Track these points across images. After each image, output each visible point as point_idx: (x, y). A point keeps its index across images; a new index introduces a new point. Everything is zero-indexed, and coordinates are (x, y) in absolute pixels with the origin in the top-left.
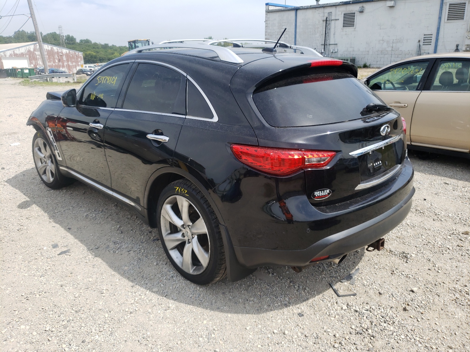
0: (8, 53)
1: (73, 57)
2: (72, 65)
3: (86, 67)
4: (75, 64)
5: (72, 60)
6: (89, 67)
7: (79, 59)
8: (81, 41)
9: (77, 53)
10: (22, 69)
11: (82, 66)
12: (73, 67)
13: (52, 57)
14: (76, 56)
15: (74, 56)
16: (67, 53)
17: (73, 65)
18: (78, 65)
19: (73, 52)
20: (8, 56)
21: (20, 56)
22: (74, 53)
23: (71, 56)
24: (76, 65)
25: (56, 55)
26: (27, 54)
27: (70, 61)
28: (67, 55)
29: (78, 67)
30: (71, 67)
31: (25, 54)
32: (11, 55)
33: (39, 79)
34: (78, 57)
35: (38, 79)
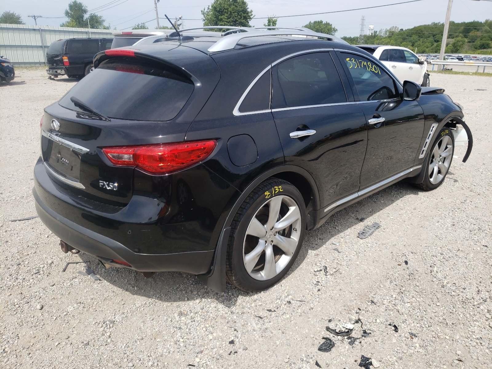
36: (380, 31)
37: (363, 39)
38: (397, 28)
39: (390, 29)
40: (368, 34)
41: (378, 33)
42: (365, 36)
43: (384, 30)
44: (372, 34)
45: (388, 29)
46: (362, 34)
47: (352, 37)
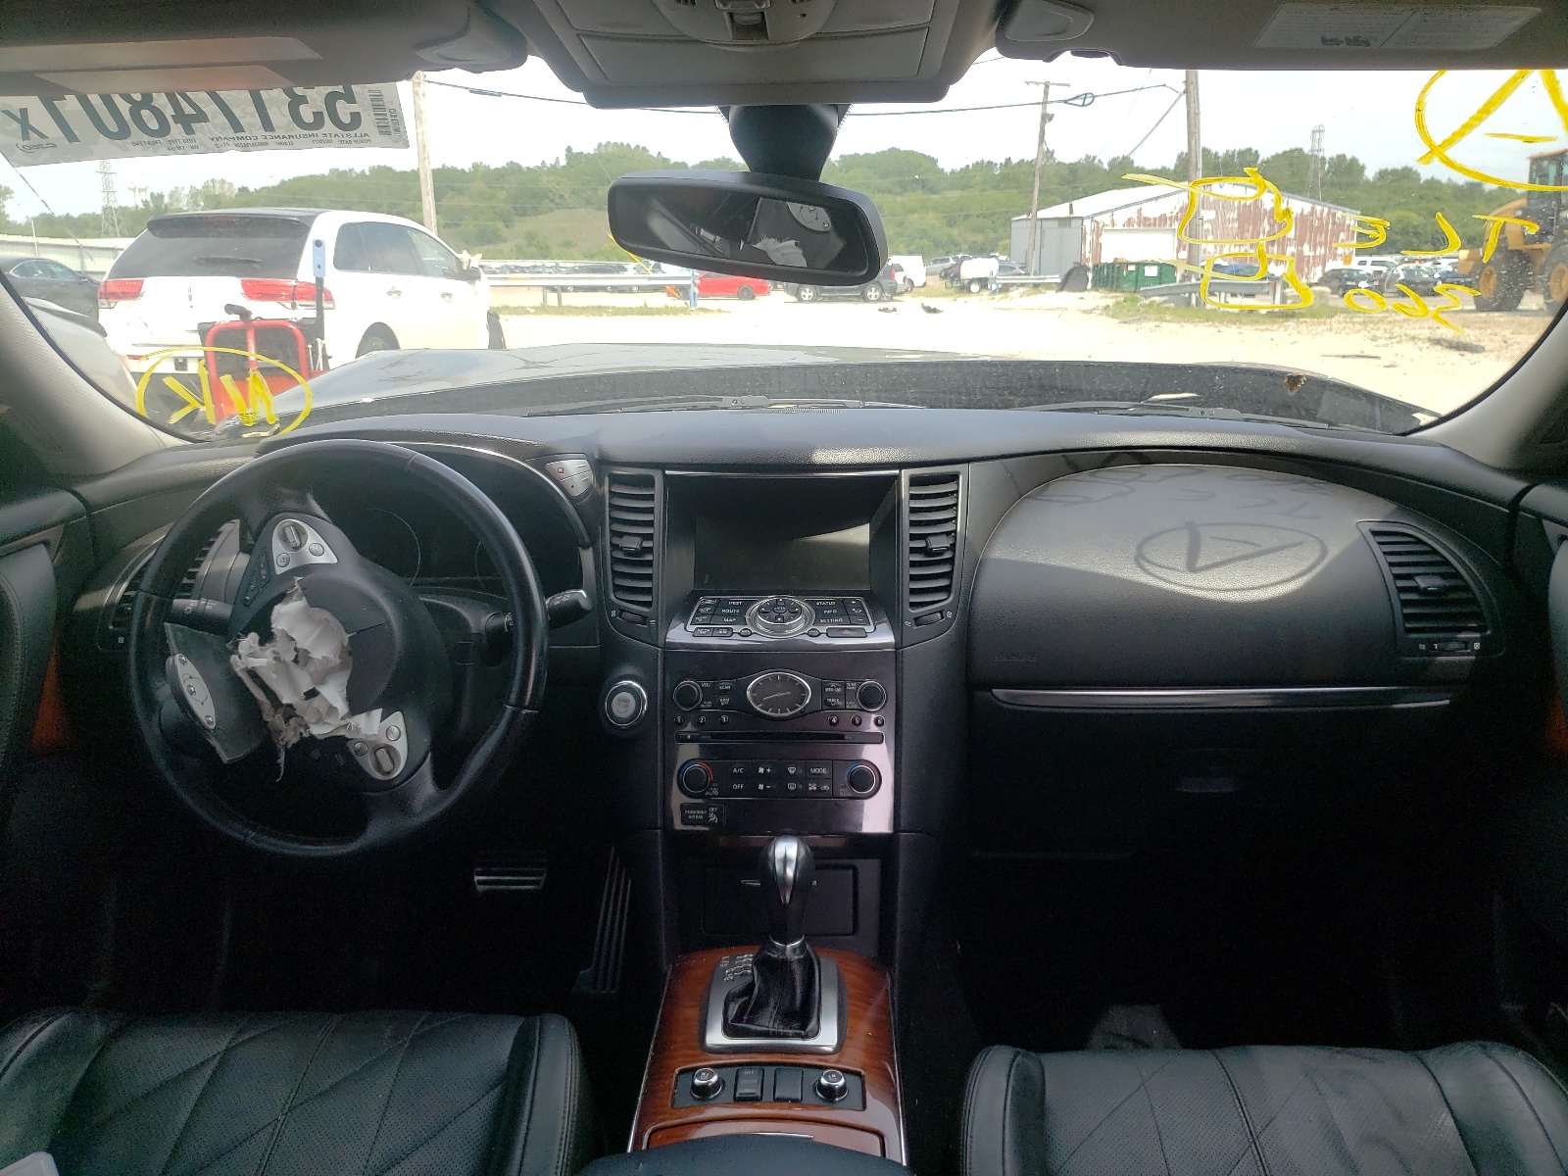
0: (1121, 217)
1: (1321, 229)
2: (1312, 254)
3: (1363, 263)
4: (1323, 249)
5: (1316, 236)
6: (1374, 263)
7: (1342, 236)
8: (1383, 174)
9: (1339, 214)
10: (1140, 265)
11: (1347, 259)
12: (1314, 264)
13: (1251, 228)
14: (1334, 223)
15: (1328, 224)
16: (1306, 213)
17: (1314, 257)
18: (1335, 257)
19: (1326, 210)
20: (1119, 226)
21: (1155, 225)
22: (1328, 214)
23: (1316, 223)
24: (1325, 255)
25: (1266, 221)
26: (1176, 218)
27: (1310, 243)
28: (1302, 219)
29: (1330, 260)
30: (1308, 261)
31: (1171, 218)
32: (1129, 222)
33: (1164, 298)
34: (1340, 226)
35: (1163, 295)
36: (171, 196)
37: (119, 222)
38: (226, 186)
39: (206, 186)
40: (131, 204)
41: (166, 200)
42: (123, 210)
43: (187, 191)
44: (145, 203)
45: (199, 187)
46: (111, 204)
47: (75, 214)
